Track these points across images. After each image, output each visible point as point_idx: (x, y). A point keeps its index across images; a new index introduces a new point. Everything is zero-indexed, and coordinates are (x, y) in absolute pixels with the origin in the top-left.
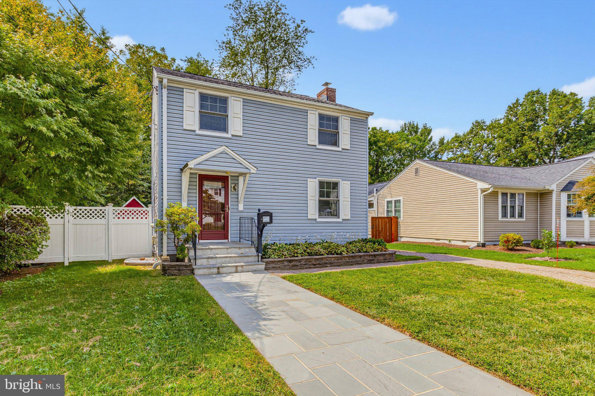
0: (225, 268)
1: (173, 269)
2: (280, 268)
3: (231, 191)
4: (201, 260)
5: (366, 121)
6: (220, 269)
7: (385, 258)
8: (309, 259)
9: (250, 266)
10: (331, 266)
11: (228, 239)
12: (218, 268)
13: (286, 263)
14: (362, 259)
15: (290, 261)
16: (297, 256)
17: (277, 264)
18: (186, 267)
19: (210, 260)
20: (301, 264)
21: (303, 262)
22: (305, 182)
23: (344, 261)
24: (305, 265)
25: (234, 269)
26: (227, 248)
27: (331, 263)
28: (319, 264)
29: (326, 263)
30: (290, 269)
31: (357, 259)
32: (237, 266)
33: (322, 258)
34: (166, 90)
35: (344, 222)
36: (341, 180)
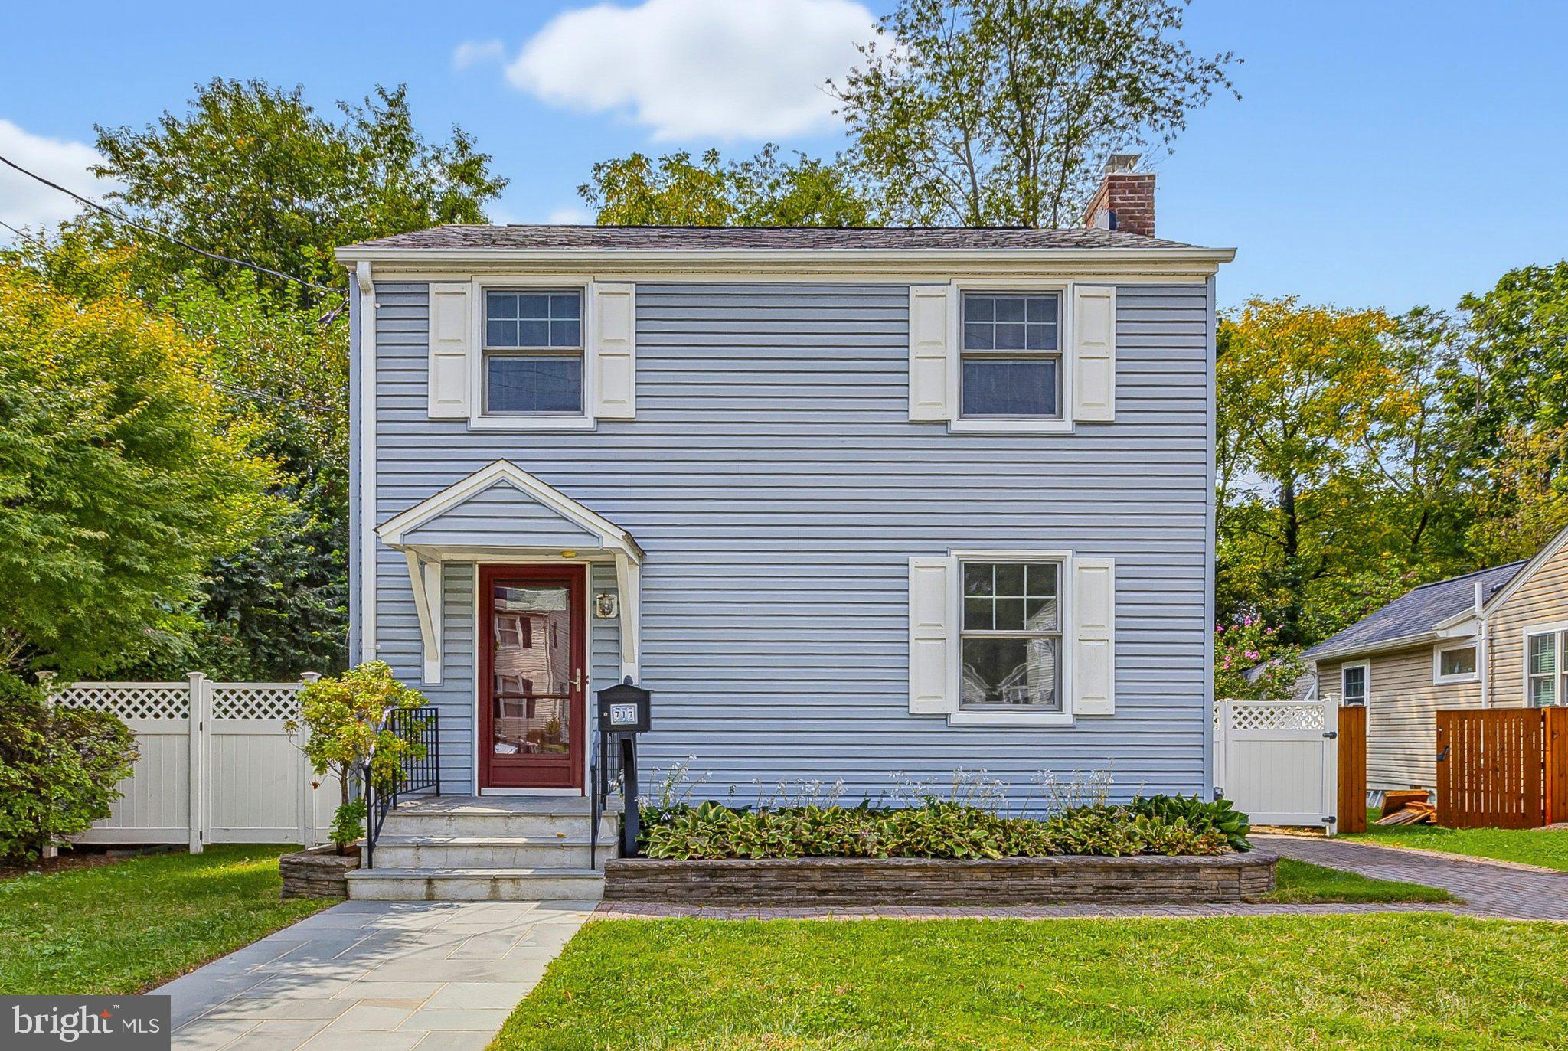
0: (452, 883)
1: (295, 874)
2: (665, 893)
3: (595, 616)
4: (392, 851)
5: (1206, 292)
6: (436, 883)
7: (1193, 883)
8: (799, 868)
9: (547, 882)
10: (896, 903)
11: (583, 787)
12: (430, 881)
13: (694, 879)
14: (1065, 880)
15: (714, 872)
16: (747, 856)
17: (655, 881)
18: (328, 873)
20: (756, 887)
21: (769, 879)
22: (898, 570)
23: (967, 884)
24: (775, 889)
25: (485, 889)
27: (900, 889)
28: (843, 891)
29: (879, 889)
30: (708, 903)
31: (1036, 881)
32: (495, 879)
33: (860, 870)
34: (372, 297)
35: (1083, 726)
36: (1070, 553)
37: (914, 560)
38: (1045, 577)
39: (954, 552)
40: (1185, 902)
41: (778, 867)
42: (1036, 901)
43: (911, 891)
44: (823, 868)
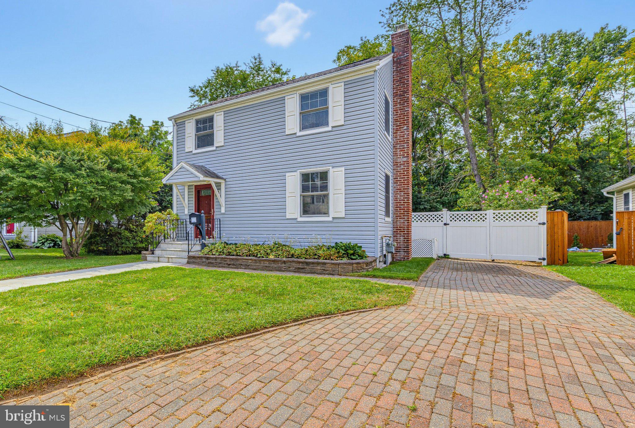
7: (323, 268)
9: (177, 259)
12: (158, 257)
13: (204, 260)
14: (287, 265)
15: (207, 258)
19: (163, 251)
20: (216, 263)
21: (218, 261)
22: (283, 178)
23: (262, 265)
24: (220, 263)
26: (181, 244)
28: (233, 265)
29: (242, 265)
31: (279, 265)
32: (169, 258)
33: (237, 259)
35: (335, 221)
36: (331, 168)
37: (287, 174)
38: (324, 176)
39: (298, 171)
40: (320, 274)
41: (220, 258)
42: (279, 270)
43: (249, 266)
44: (229, 258)
